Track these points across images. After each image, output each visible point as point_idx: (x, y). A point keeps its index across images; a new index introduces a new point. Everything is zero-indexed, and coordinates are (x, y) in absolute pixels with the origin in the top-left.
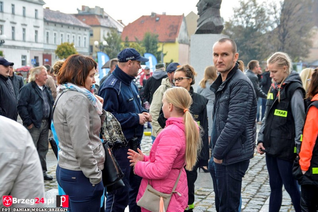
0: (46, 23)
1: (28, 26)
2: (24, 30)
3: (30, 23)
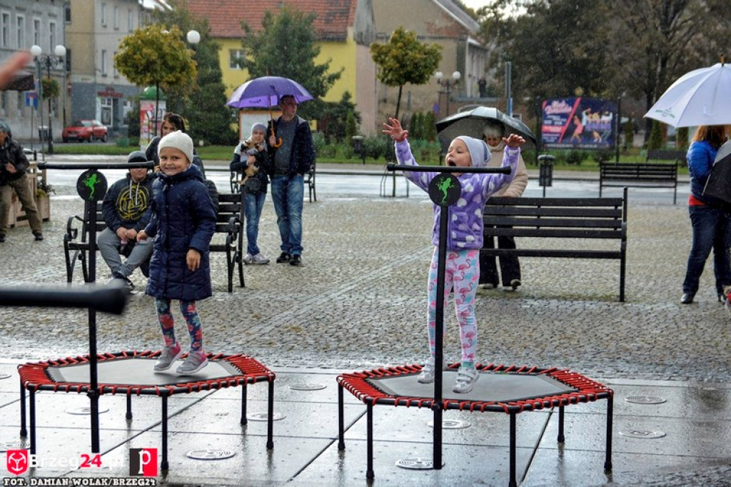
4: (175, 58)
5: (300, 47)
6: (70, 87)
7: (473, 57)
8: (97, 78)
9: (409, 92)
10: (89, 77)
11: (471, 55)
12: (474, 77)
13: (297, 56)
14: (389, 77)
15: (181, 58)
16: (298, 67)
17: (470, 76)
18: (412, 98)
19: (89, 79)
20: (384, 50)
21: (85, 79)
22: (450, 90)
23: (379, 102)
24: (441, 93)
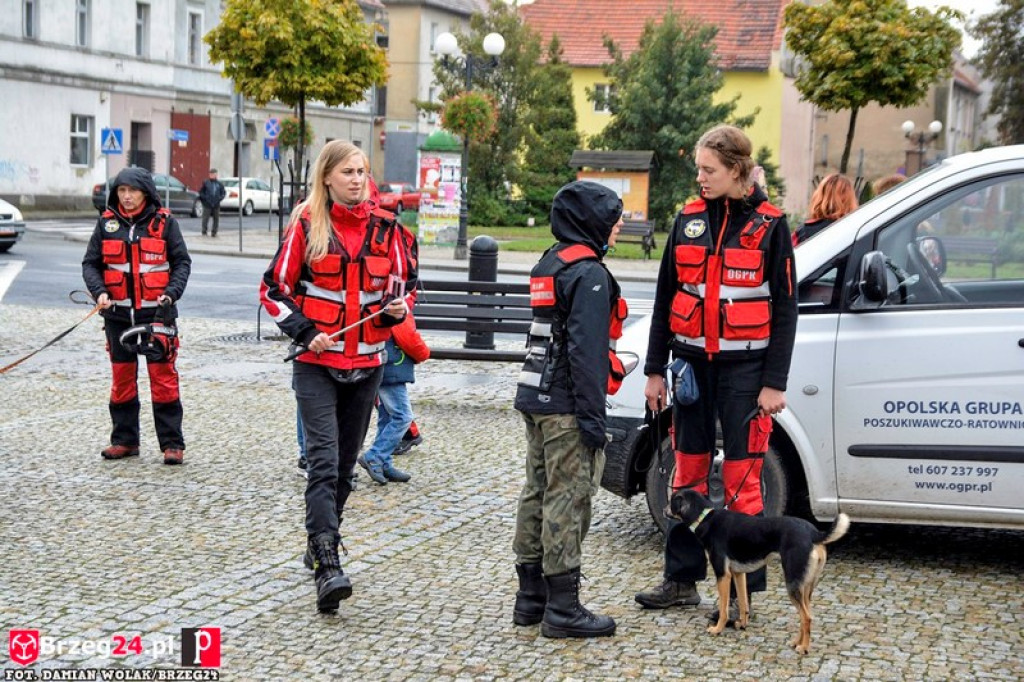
4: (334, 40)
5: (692, 75)
6: (383, 137)
7: (958, 102)
8: (420, 125)
9: (862, 151)
10: (409, 125)
11: (956, 99)
12: (959, 132)
13: (686, 89)
14: (827, 86)
15: (347, 40)
16: (687, 105)
17: (952, 130)
18: (865, 160)
19: (409, 128)
21: (405, 127)
22: (924, 150)
23: (816, 165)
24: (908, 153)
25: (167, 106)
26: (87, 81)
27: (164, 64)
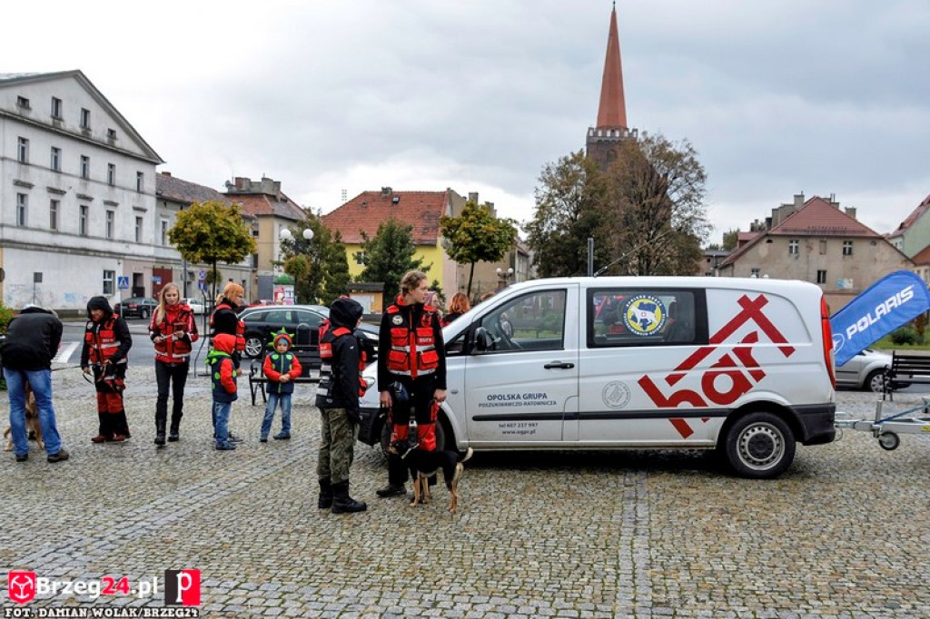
0: (162, 203)
1: (119, 207)
2: (110, 213)
3: (126, 202)
4: (230, 233)
5: (401, 248)
6: (257, 278)
8: (274, 272)
11: (519, 258)
12: (521, 273)
13: (399, 254)
14: (460, 253)
15: (236, 233)
16: (399, 261)
17: (518, 272)
20: (455, 223)
21: (267, 273)
22: (506, 280)
24: (499, 282)
25: (151, 265)
26: (111, 254)
27: (149, 245)
